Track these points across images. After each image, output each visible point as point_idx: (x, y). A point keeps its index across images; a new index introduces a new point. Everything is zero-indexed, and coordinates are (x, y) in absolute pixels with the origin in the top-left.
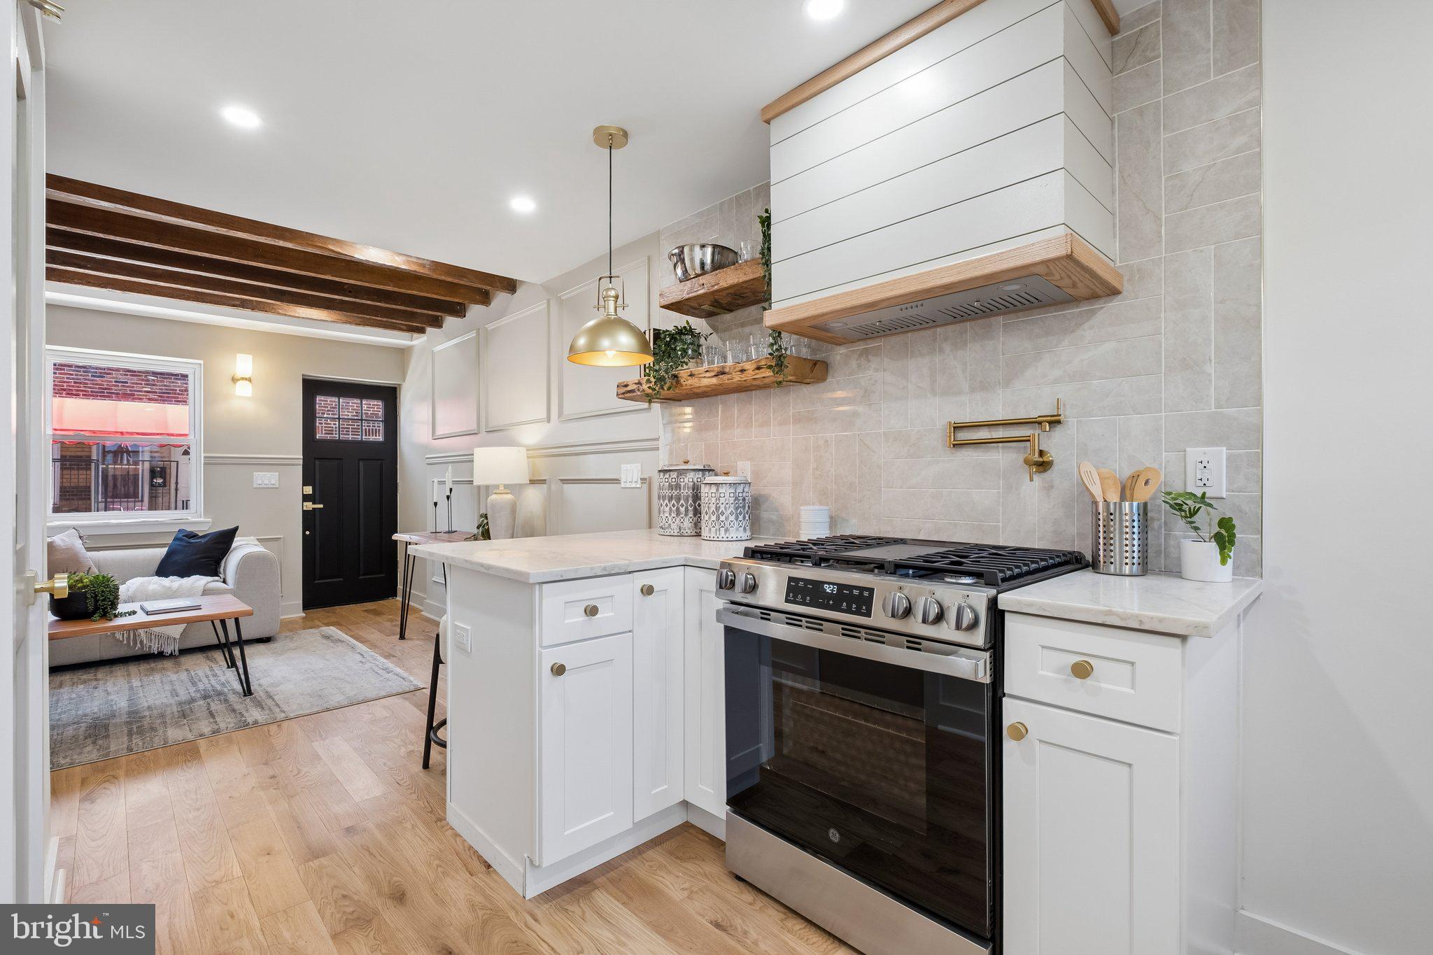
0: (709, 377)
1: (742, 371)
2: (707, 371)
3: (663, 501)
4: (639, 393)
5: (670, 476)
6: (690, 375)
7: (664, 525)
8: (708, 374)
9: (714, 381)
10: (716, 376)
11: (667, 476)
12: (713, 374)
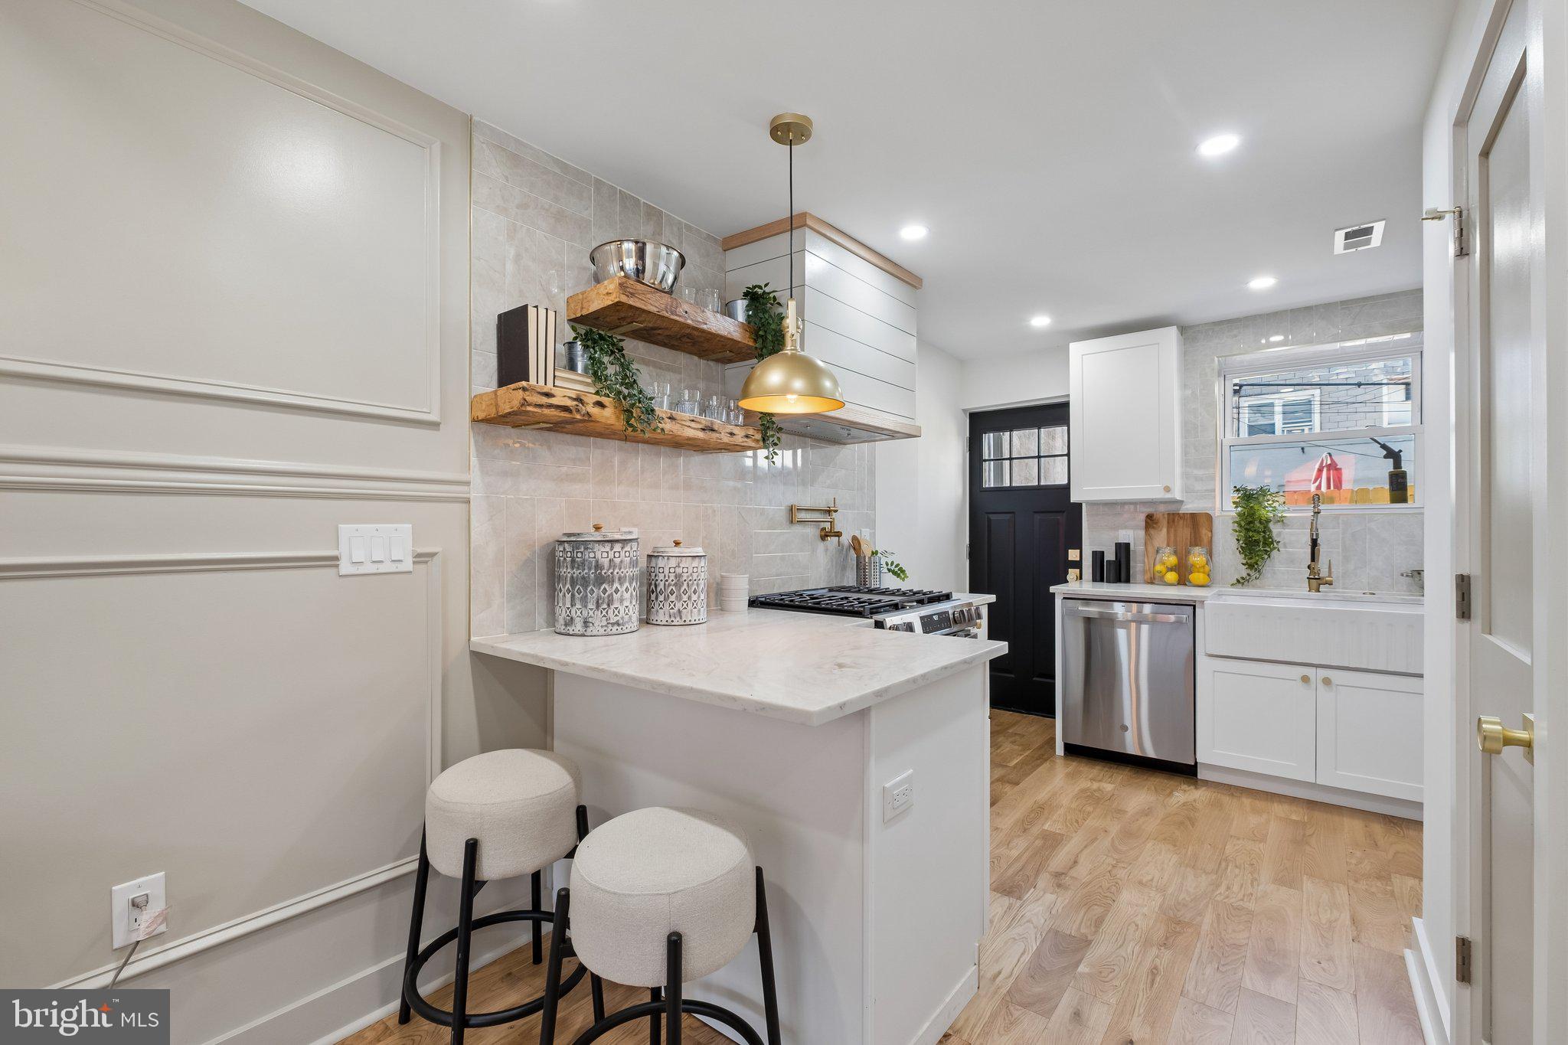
0: (694, 429)
1: (732, 434)
2: (693, 421)
3: (621, 584)
4: (578, 417)
5: (631, 548)
6: (670, 418)
7: (622, 618)
8: (693, 425)
9: (701, 435)
10: (703, 430)
11: (627, 548)
12: (700, 426)
